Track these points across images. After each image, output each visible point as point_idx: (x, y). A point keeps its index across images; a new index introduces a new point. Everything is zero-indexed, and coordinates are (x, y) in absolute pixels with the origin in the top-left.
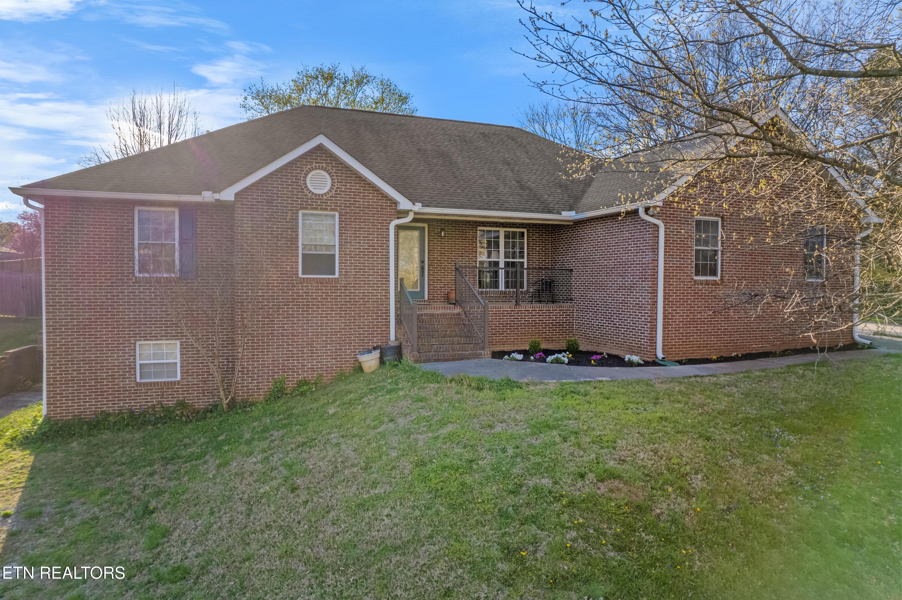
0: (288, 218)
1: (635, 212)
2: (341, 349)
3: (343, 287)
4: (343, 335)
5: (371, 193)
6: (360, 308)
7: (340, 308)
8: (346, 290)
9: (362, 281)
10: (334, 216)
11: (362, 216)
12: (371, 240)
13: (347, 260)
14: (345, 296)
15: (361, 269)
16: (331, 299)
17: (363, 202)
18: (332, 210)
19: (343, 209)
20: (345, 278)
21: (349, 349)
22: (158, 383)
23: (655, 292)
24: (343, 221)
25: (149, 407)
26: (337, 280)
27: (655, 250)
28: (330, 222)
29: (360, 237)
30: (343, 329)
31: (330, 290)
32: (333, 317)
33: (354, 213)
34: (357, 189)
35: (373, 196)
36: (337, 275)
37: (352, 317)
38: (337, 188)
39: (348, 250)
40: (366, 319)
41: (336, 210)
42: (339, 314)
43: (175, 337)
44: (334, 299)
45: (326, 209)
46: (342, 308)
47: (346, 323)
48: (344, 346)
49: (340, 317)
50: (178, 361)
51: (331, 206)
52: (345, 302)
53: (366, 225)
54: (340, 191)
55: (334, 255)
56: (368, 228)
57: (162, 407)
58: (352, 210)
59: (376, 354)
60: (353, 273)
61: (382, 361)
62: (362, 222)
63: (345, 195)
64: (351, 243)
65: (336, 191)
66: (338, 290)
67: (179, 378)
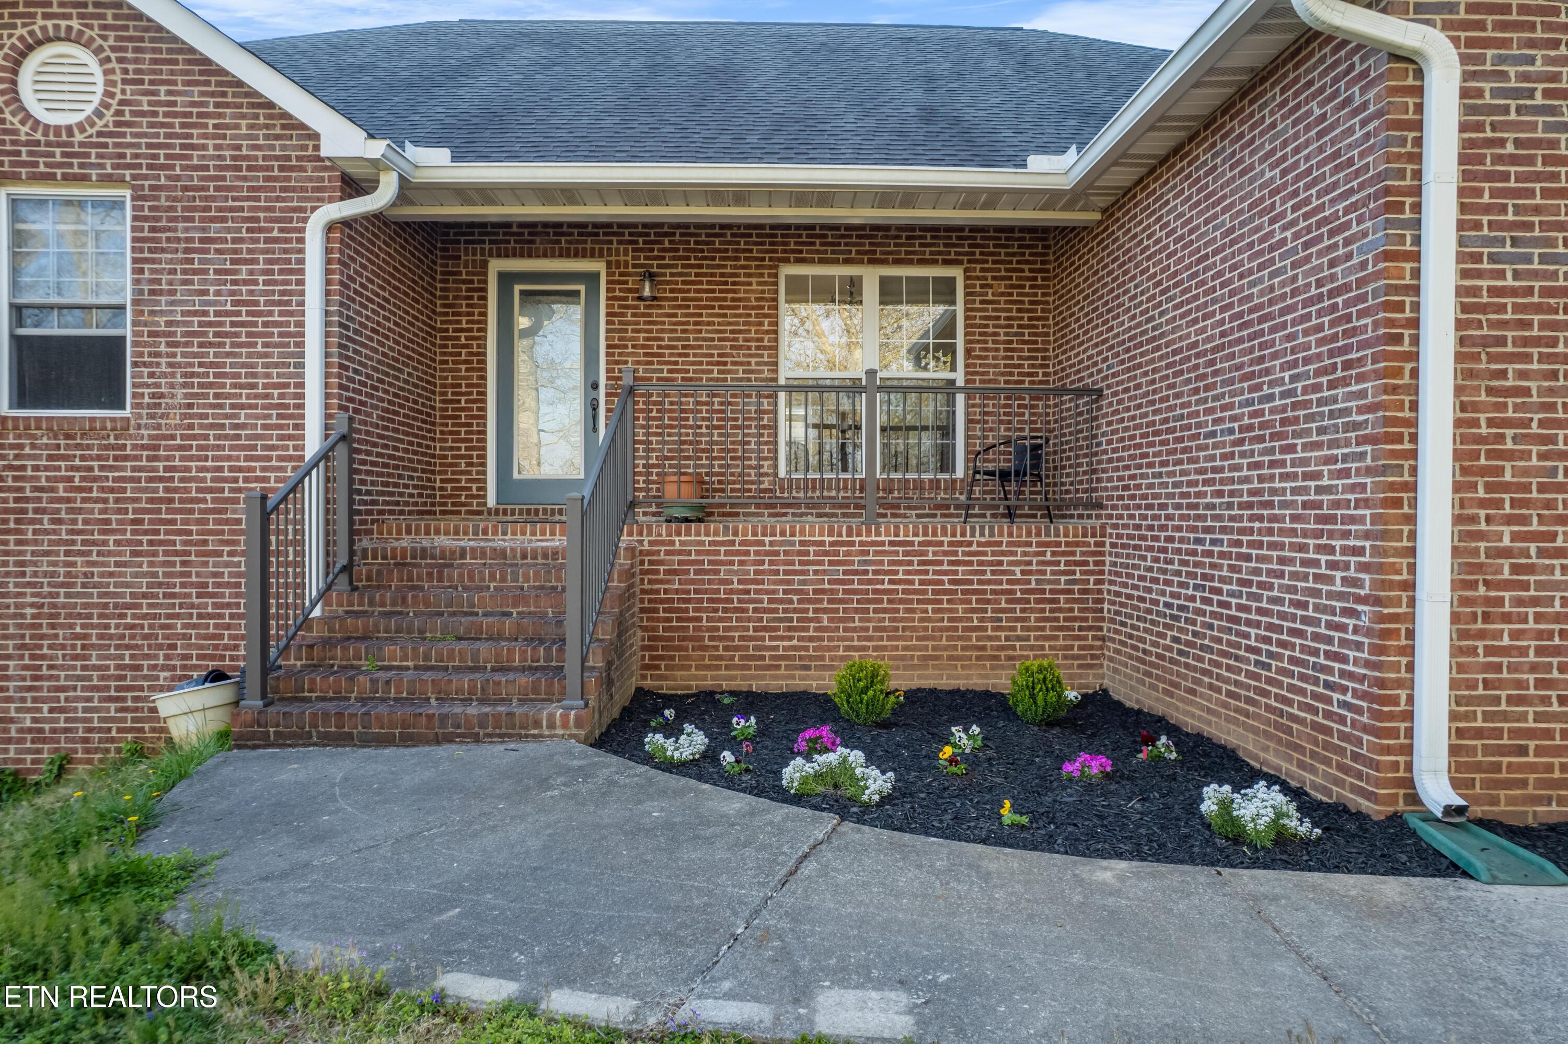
2: (138, 668)
3: (143, 447)
4: (145, 617)
5: (243, 116)
6: (205, 522)
7: (134, 522)
8: (156, 458)
9: (212, 426)
10: (114, 202)
11: (213, 199)
12: (245, 282)
13: (158, 355)
14: (150, 480)
15: (211, 385)
16: (102, 489)
17: (217, 147)
18: (107, 180)
19: (145, 177)
20: (151, 416)
21: (164, 668)
24: (146, 219)
26: (121, 426)
28: (102, 223)
29: (205, 272)
30: (145, 596)
31: (99, 458)
32: (110, 554)
33: (185, 189)
34: (193, 104)
35: (251, 127)
36: (127, 409)
37: (176, 553)
38: (122, 103)
39: (162, 320)
40: (227, 565)
41: (121, 181)
42: (129, 543)
44: (112, 490)
45: (83, 180)
46: (140, 522)
47: (154, 575)
48: (147, 657)
49: (134, 554)
51: (102, 166)
52: (150, 500)
53: (229, 230)
54: (133, 113)
55: (121, 339)
56: (234, 241)
58: (178, 178)
60: (179, 399)
62: (213, 220)
63: (151, 125)
64: (172, 292)
65: (119, 113)
66: (126, 458)
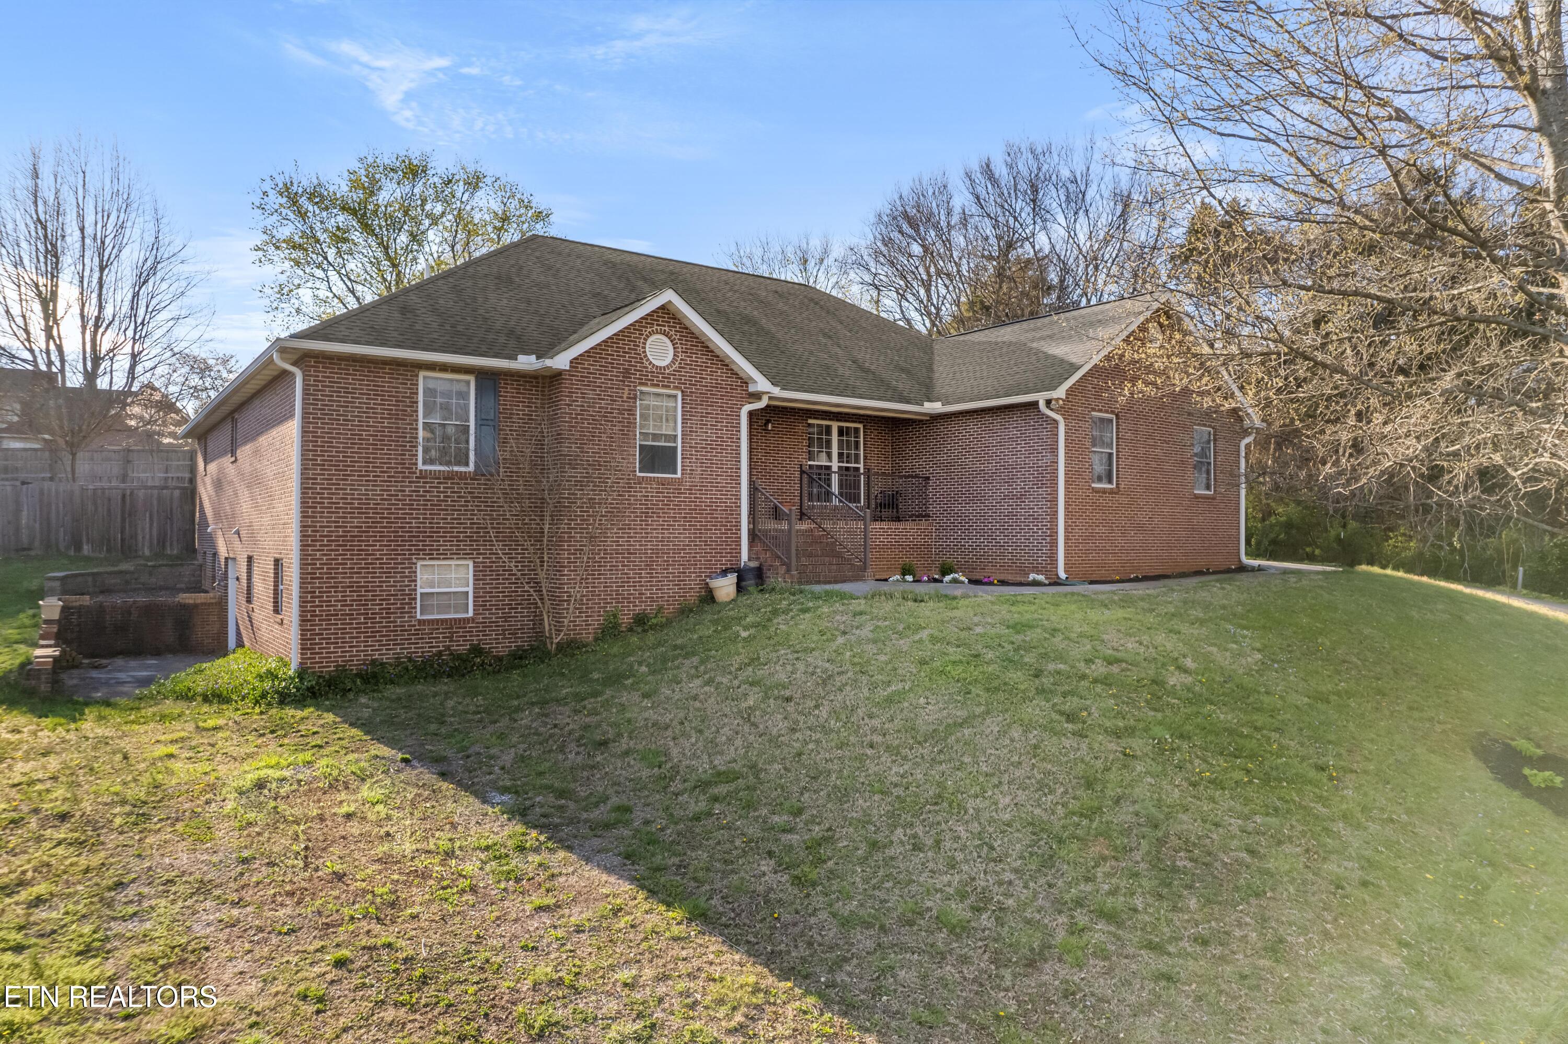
0: (625, 396)
1: (1035, 404)
2: (685, 573)
3: (687, 490)
4: (687, 553)
5: (719, 369)
6: (707, 518)
7: (684, 517)
8: (691, 494)
9: (709, 482)
10: (675, 396)
11: (709, 398)
12: (720, 430)
13: (691, 455)
14: (689, 502)
15: (709, 467)
16: (674, 505)
17: (711, 379)
18: (676, 388)
19: (687, 388)
20: (689, 478)
21: (693, 573)
22: (446, 620)
23: (1055, 500)
24: (687, 404)
25: (435, 655)
26: (680, 481)
27: (1054, 450)
28: (672, 404)
29: (707, 425)
30: (688, 546)
31: (673, 493)
32: (676, 529)
33: (701, 393)
34: (704, 362)
35: (721, 373)
36: (679, 475)
37: (698, 529)
38: (680, 360)
39: (692, 442)
40: (714, 534)
41: (679, 389)
42: (683, 525)
43: (466, 556)
44: (677, 505)
45: (668, 387)
46: (686, 517)
47: (690, 538)
48: (688, 569)
49: (684, 529)
50: (470, 589)
51: (674, 383)
52: (689, 510)
53: (714, 410)
54: (684, 364)
55: (676, 448)
56: (716, 414)
57: (451, 654)
58: (697, 389)
59: (732, 578)
60: (699, 472)
61: (740, 588)
62: (709, 406)
63: (690, 369)
64: (696, 432)
65: (679, 364)
66: (682, 494)
67: (471, 614)
